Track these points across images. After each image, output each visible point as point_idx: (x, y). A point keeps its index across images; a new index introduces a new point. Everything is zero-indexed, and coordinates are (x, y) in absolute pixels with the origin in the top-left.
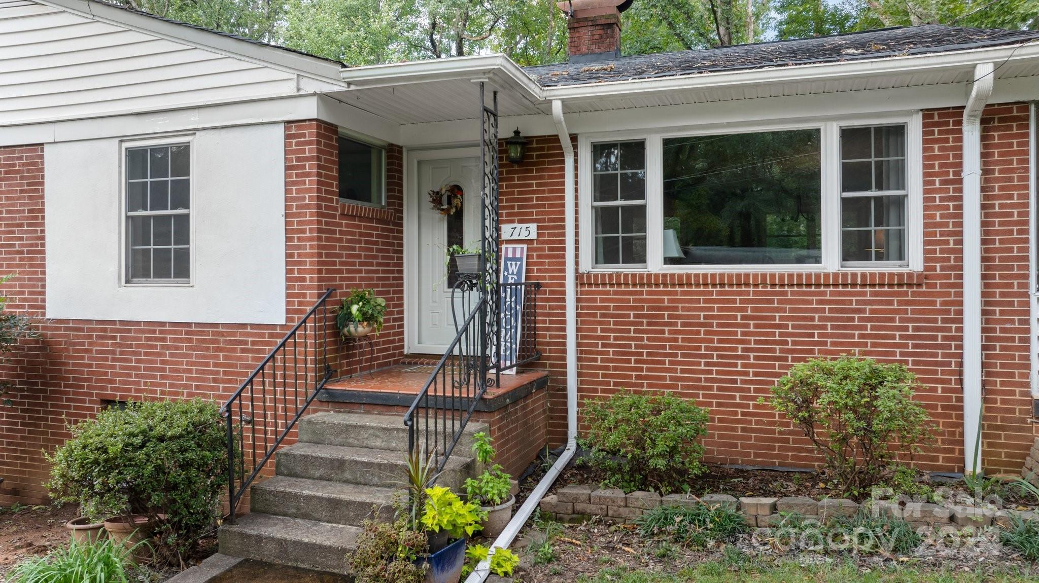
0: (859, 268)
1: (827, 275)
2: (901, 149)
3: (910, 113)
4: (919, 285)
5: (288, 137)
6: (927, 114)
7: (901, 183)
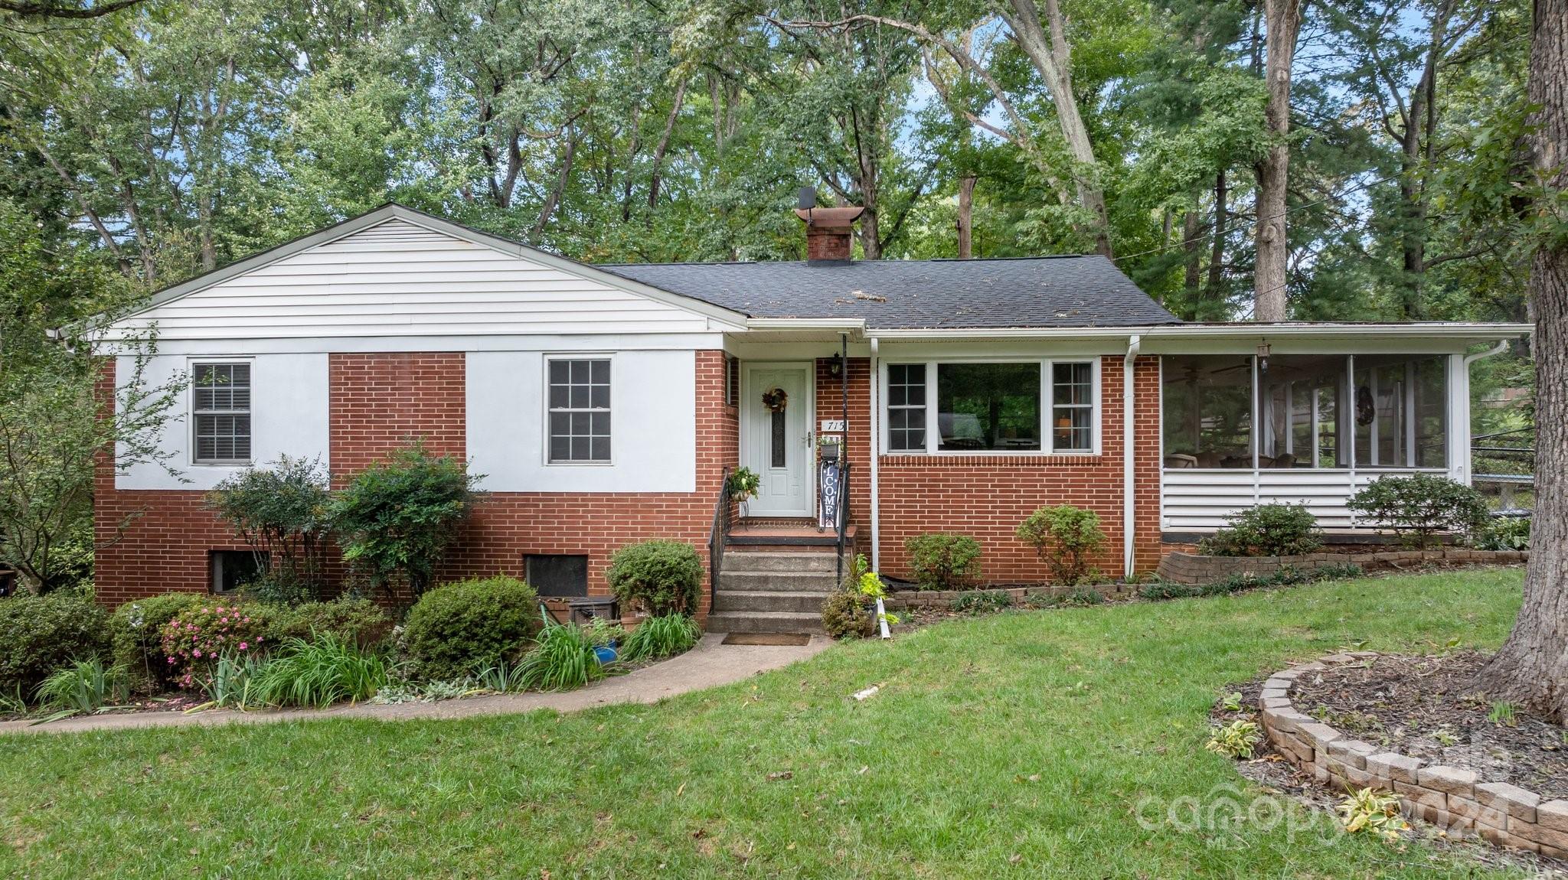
0: (1064, 453)
1: (1045, 458)
2: (1089, 379)
3: (1094, 357)
4: (1099, 464)
5: (697, 360)
6: (1104, 358)
7: (1089, 400)
